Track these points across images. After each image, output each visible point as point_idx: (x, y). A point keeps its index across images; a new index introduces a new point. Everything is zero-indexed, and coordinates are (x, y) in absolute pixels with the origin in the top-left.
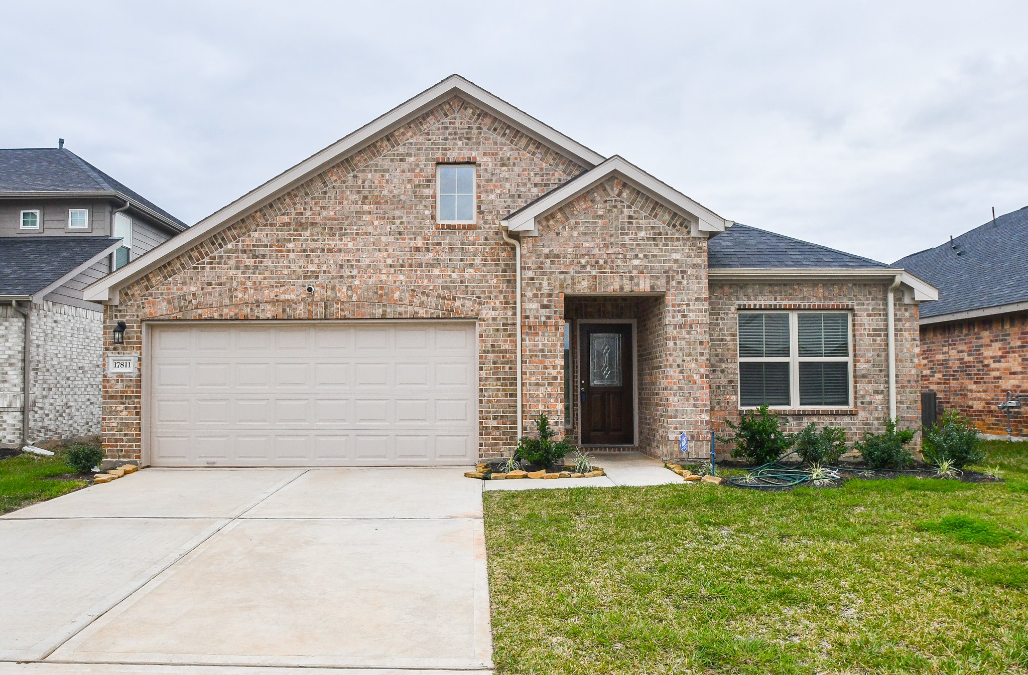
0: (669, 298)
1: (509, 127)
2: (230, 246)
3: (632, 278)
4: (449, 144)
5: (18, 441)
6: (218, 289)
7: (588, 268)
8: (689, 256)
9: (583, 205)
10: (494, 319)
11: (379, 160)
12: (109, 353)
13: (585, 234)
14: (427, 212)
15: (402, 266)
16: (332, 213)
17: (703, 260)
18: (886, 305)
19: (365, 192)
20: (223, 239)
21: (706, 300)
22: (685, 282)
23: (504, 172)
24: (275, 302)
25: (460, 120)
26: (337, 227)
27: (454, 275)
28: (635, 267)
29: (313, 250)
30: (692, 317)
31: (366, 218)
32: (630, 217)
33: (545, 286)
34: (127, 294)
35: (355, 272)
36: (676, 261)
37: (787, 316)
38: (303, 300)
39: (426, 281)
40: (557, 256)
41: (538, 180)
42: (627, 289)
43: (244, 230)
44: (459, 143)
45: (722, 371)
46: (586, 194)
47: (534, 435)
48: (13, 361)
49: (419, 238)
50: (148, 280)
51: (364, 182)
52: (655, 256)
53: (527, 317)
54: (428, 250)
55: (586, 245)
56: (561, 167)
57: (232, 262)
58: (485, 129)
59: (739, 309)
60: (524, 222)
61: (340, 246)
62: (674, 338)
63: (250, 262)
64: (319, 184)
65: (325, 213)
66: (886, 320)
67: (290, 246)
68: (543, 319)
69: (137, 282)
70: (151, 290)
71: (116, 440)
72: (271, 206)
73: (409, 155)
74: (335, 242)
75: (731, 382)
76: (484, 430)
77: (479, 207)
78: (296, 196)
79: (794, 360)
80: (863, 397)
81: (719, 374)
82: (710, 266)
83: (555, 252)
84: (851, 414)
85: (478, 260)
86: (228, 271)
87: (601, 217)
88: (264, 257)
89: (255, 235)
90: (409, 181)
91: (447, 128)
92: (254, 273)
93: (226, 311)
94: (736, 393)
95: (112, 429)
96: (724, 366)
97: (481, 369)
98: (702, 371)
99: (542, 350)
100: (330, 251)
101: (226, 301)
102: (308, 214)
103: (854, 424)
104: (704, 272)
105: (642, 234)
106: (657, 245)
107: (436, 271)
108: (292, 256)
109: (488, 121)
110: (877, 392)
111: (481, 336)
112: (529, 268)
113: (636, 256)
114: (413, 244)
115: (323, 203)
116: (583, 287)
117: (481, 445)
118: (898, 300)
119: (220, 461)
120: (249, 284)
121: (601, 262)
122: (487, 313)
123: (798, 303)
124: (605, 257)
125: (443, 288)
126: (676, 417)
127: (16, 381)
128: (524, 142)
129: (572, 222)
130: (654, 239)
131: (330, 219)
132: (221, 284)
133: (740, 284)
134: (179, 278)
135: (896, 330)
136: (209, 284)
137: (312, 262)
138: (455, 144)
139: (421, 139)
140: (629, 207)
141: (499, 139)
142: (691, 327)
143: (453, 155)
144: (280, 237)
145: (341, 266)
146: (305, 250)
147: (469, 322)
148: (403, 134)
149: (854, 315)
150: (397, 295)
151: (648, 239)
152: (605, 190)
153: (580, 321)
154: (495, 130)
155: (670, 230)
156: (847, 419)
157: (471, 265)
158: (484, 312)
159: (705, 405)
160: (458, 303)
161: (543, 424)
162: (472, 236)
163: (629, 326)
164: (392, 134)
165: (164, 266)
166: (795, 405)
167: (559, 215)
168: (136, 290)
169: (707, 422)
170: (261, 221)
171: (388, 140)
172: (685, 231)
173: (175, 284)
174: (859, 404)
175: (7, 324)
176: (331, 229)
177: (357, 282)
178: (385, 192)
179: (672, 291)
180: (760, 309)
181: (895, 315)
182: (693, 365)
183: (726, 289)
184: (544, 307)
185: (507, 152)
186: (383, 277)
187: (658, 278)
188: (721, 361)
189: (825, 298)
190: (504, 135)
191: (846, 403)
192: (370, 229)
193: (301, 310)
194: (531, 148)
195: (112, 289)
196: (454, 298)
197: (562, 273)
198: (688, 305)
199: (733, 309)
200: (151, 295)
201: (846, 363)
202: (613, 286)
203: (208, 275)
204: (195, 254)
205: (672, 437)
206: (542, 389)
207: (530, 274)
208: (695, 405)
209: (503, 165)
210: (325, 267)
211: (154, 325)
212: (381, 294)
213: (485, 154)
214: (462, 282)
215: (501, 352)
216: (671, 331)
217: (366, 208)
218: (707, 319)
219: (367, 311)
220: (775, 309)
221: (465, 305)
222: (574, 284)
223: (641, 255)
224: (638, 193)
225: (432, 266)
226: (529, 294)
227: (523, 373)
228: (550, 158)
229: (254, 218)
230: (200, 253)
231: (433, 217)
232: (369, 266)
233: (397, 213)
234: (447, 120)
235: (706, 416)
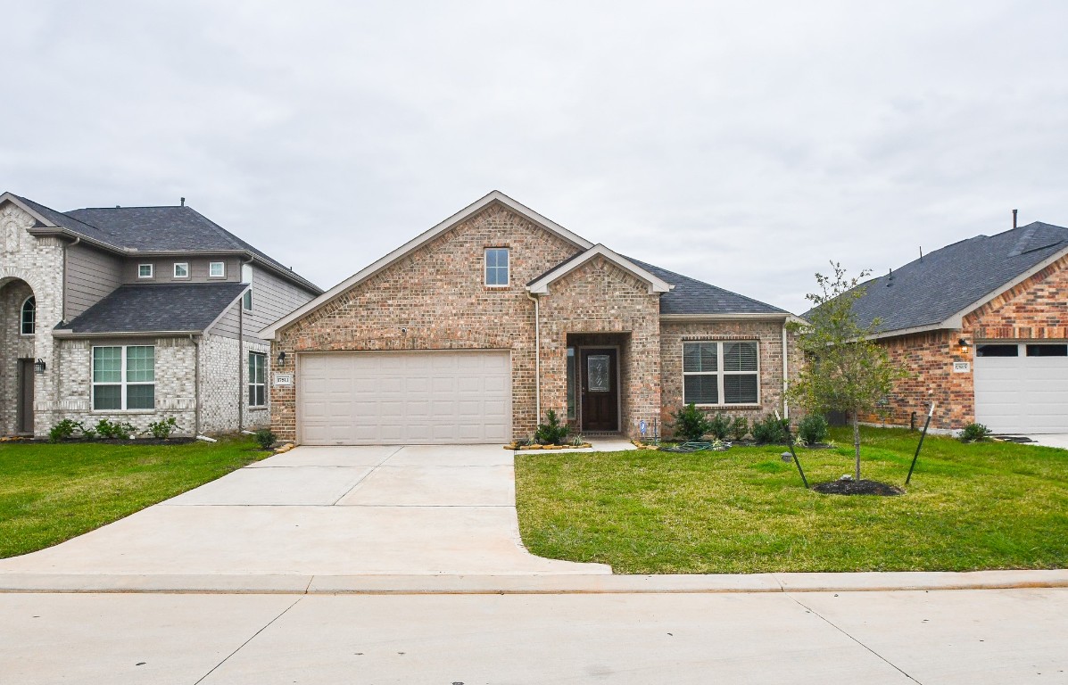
0: (634, 335)
1: (531, 223)
2: (351, 303)
3: (610, 322)
4: (492, 235)
5: (193, 432)
6: (344, 330)
7: (582, 316)
8: (647, 307)
9: (578, 275)
10: (522, 349)
11: (446, 246)
12: (274, 372)
13: (580, 294)
14: (478, 280)
15: (463, 314)
16: (417, 281)
17: (656, 310)
18: (781, 336)
19: (438, 267)
20: (347, 298)
21: (658, 335)
22: (644, 324)
23: (528, 253)
24: (381, 339)
25: (499, 219)
26: (420, 290)
27: (496, 321)
28: (612, 315)
29: (405, 305)
30: (649, 346)
31: (439, 284)
32: (609, 283)
33: (554, 327)
34: (285, 334)
35: (432, 319)
36: (639, 310)
37: (715, 345)
38: (399, 337)
39: (478, 324)
40: (562, 309)
41: (549, 258)
42: (607, 329)
43: (360, 292)
44: (499, 234)
45: (672, 381)
46: (580, 268)
47: (547, 423)
48: (189, 376)
49: (473, 296)
50: (299, 325)
51: (437, 260)
52: (625, 307)
53: (543, 348)
54: (479, 304)
55: (581, 301)
56: (565, 249)
57: (353, 313)
58: (515, 225)
59: (683, 340)
60: (540, 287)
61: (422, 301)
62: (637, 361)
63: (365, 313)
64: (408, 262)
65: (412, 281)
66: (782, 346)
67: (390, 302)
68: (553, 349)
69: (292, 327)
70: (302, 332)
71: (280, 428)
72: (377, 277)
73: (466, 242)
74: (419, 300)
75: (677, 388)
76: (516, 420)
77: (512, 276)
78: (393, 270)
79: (721, 373)
80: (766, 397)
81: (670, 383)
82: (662, 312)
83: (561, 305)
84: (757, 409)
85: (511, 311)
86: (350, 318)
87: (590, 283)
88: (373, 309)
89: (368, 295)
90: (466, 259)
91: (491, 224)
92: (367, 320)
93: (349, 344)
94: (681, 395)
95: (277, 421)
96: (673, 378)
97: (514, 381)
98: (656, 381)
99: (553, 369)
100: (416, 305)
101: (350, 339)
102: (401, 281)
103: (760, 415)
104: (657, 318)
105: (617, 293)
106: (626, 300)
107: (484, 318)
108: (391, 309)
109: (517, 219)
110: (776, 395)
111: (514, 359)
112: (544, 316)
113: (613, 308)
114: (469, 300)
115: (411, 274)
116: (579, 328)
117: (514, 430)
118: (790, 333)
119: (345, 442)
120: (364, 327)
121: (590, 312)
122: (518, 345)
123: (722, 335)
124: (593, 309)
125: (489, 329)
126: (638, 411)
127: (191, 391)
128: (541, 233)
129: (571, 286)
130: (624, 297)
131: (416, 284)
132: (346, 327)
133: (684, 324)
134: (319, 323)
135: (788, 353)
136: (339, 327)
137: (404, 313)
138: (496, 235)
139: (473, 232)
140: (608, 276)
141: (524, 231)
142: (648, 353)
143: (494, 242)
144: (384, 297)
145: (423, 315)
146: (400, 305)
147: (505, 350)
148: (462, 229)
149: (760, 343)
150: (459, 333)
151: (621, 296)
152: (592, 265)
153: (580, 347)
154: (522, 225)
155: (635, 291)
156: (755, 412)
157: (507, 314)
158: (516, 344)
159: (658, 403)
160: (499, 338)
161: (552, 416)
162: (507, 295)
163: (615, 350)
164: (455, 229)
165: (309, 316)
166: (721, 402)
167: (563, 282)
168: (291, 332)
169: (659, 414)
170: (371, 286)
171: (453, 232)
172: (645, 291)
173: (316, 327)
174: (763, 402)
175: (184, 351)
176: (416, 291)
177: (433, 325)
178: (451, 267)
179: (636, 329)
180: (697, 340)
181: (788, 343)
182: (650, 378)
183: (675, 327)
184: (553, 341)
185: (529, 239)
186: (450, 322)
187: (627, 322)
188: (671, 374)
189: (740, 333)
190: (528, 228)
191: (756, 402)
192: (442, 291)
193: (397, 344)
194: (545, 237)
195: (276, 331)
196: (496, 336)
197: (565, 319)
198: (647, 339)
199: (679, 340)
200: (301, 334)
201: (756, 375)
202: (598, 327)
203: (338, 321)
204: (329, 308)
205: (636, 424)
206: (553, 393)
207: (545, 320)
208: (651, 404)
209: (527, 248)
210: (412, 316)
211: (303, 354)
212: (449, 334)
213: (515, 242)
214: (501, 325)
215: (527, 370)
216: (635, 356)
217: (439, 277)
218: (658, 348)
219: (441, 344)
220: (707, 340)
221: (503, 339)
222: (572, 325)
223: (616, 307)
224: (614, 267)
225: (482, 314)
226: (544, 333)
227: (541, 384)
228: (558, 243)
229: (366, 284)
230: (332, 307)
231: (482, 283)
232: (441, 315)
233: (459, 280)
234: (490, 219)
235: (658, 411)
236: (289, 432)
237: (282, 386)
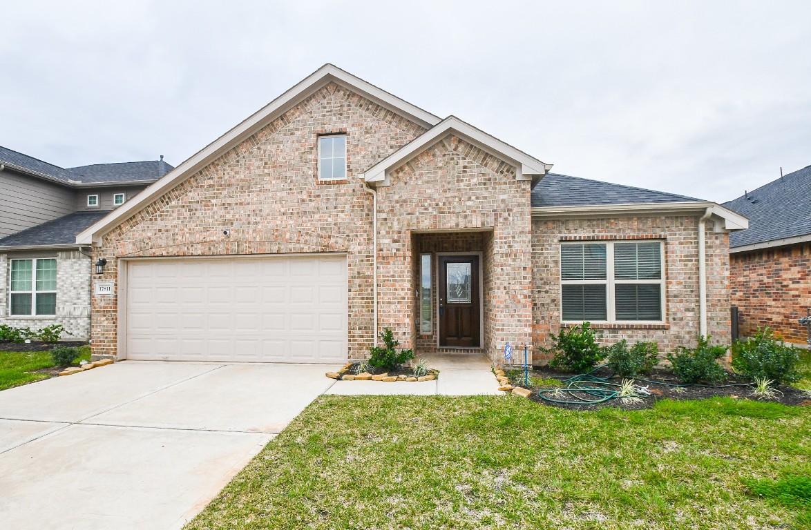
0: (497, 233)
1: (371, 103)
2: (173, 203)
3: (465, 217)
4: (326, 119)
5: (86, 337)
6: (166, 234)
7: (430, 210)
8: (515, 197)
9: (426, 159)
10: (359, 252)
11: (275, 135)
12: (96, 281)
13: (428, 182)
14: (310, 172)
15: (292, 213)
16: (242, 177)
17: (526, 200)
18: (697, 234)
19: (266, 159)
20: (169, 198)
21: (529, 232)
22: (511, 218)
23: (368, 139)
24: (204, 242)
25: (335, 100)
26: (246, 186)
27: (330, 220)
28: (469, 207)
29: (229, 204)
30: (516, 247)
31: (266, 179)
32: (465, 167)
33: (396, 226)
34: (107, 239)
35: (258, 219)
36: (503, 201)
37: (605, 246)
38: (222, 240)
39: (309, 225)
40: (405, 201)
41: (393, 143)
42: (462, 226)
43: (183, 191)
44: (334, 118)
45: (547, 292)
46: (428, 149)
47: (383, 345)
49: (304, 192)
50: (121, 229)
51: (265, 152)
52: (485, 198)
53: (381, 250)
54: (311, 201)
55: (429, 191)
56: (412, 132)
57: (175, 215)
58: (353, 105)
59: (561, 241)
60: (377, 174)
61: (248, 199)
62: (502, 265)
63: (187, 214)
64: (234, 155)
65: (237, 176)
66: (697, 247)
67: (214, 201)
68: (394, 251)
69: (113, 231)
70: (122, 236)
71: (101, 342)
72: (201, 173)
73: (297, 129)
74: (245, 198)
75: (553, 301)
76: (352, 338)
77: (348, 167)
78: (218, 165)
79: (610, 283)
80: (675, 314)
81: (543, 294)
82: (533, 205)
83: (404, 198)
84: (663, 328)
85: (348, 207)
86: (171, 222)
87: (441, 168)
88: (196, 210)
89: (190, 194)
90: (297, 149)
91: (325, 107)
92: (189, 222)
93: (171, 249)
94: (558, 310)
95: (98, 334)
96: (547, 287)
97: (350, 290)
98: (527, 292)
99: (393, 276)
100: (241, 204)
101: (171, 243)
102: (226, 177)
103: (666, 337)
104: (528, 210)
105: (475, 180)
106: (487, 189)
107: (317, 217)
108: (215, 208)
109: (355, 99)
110: (688, 310)
111: (350, 265)
112: (383, 212)
113: (470, 199)
114: (300, 196)
115: (237, 169)
116: (426, 225)
117: (349, 349)
118: (709, 230)
119: (171, 357)
120: (186, 230)
121: (441, 204)
122: (354, 248)
123: (613, 234)
124: (444, 200)
125: (322, 229)
126: (503, 330)
127: (85, 299)
128: (383, 113)
129: (417, 173)
130: (485, 184)
131: (242, 180)
132: (167, 231)
133: (562, 220)
134: (140, 227)
135: (707, 255)
136: (160, 230)
137: (228, 213)
138: (331, 119)
139: (306, 117)
140: (464, 159)
141: (364, 113)
142: (516, 256)
143: (329, 128)
144: (207, 195)
145: (249, 215)
146: (224, 204)
147: (343, 254)
148: (293, 114)
149: (666, 244)
150: (288, 236)
151: (480, 184)
152: (444, 146)
153: (439, 254)
154: (361, 106)
155: (498, 176)
156: (659, 333)
157: (343, 212)
158: (352, 247)
159: (528, 321)
160: (332, 240)
161: (388, 337)
162: (343, 188)
163: (477, 257)
164: (285, 115)
165: (131, 219)
166: (611, 319)
167: (407, 168)
168: (113, 236)
169: (530, 335)
170: (194, 184)
171: (282, 119)
172: (511, 176)
173: (138, 231)
174: (671, 320)
176: (242, 188)
177: (260, 227)
178: (280, 159)
179: (500, 226)
180: (580, 240)
181: (706, 243)
182: (518, 287)
183: (550, 225)
184: (395, 241)
185: (370, 122)
186: (278, 222)
187: (487, 216)
188: (545, 283)
189: (639, 230)
190: (368, 109)
191: (659, 318)
192: (269, 187)
193: (221, 249)
194: (389, 118)
195: (96, 235)
196: (329, 237)
197: (409, 214)
198: (514, 237)
199: (556, 241)
200: (122, 239)
201: (659, 285)
202: (450, 223)
203: (160, 224)
204: (151, 209)
205: (499, 347)
206: (393, 306)
207: (384, 215)
208: (519, 321)
209: (367, 133)
210: (237, 217)
211: (127, 261)
212: (277, 236)
213: (353, 125)
214: (335, 224)
215: (365, 277)
216: (498, 259)
217: (266, 171)
218: (530, 249)
219: (267, 248)
220: (593, 240)
221: (338, 242)
222: (418, 222)
223: (473, 198)
224: (472, 146)
225: (313, 213)
226: (383, 232)
227: (378, 294)
228: (403, 125)
229: (189, 182)
230: (154, 209)
231: (315, 176)
232: (268, 215)
233: (288, 174)
234: (325, 101)
235: (529, 330)
236: (110, 346)
237: (103, 296)
